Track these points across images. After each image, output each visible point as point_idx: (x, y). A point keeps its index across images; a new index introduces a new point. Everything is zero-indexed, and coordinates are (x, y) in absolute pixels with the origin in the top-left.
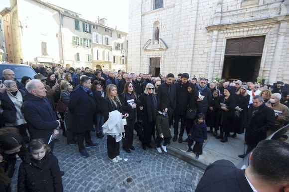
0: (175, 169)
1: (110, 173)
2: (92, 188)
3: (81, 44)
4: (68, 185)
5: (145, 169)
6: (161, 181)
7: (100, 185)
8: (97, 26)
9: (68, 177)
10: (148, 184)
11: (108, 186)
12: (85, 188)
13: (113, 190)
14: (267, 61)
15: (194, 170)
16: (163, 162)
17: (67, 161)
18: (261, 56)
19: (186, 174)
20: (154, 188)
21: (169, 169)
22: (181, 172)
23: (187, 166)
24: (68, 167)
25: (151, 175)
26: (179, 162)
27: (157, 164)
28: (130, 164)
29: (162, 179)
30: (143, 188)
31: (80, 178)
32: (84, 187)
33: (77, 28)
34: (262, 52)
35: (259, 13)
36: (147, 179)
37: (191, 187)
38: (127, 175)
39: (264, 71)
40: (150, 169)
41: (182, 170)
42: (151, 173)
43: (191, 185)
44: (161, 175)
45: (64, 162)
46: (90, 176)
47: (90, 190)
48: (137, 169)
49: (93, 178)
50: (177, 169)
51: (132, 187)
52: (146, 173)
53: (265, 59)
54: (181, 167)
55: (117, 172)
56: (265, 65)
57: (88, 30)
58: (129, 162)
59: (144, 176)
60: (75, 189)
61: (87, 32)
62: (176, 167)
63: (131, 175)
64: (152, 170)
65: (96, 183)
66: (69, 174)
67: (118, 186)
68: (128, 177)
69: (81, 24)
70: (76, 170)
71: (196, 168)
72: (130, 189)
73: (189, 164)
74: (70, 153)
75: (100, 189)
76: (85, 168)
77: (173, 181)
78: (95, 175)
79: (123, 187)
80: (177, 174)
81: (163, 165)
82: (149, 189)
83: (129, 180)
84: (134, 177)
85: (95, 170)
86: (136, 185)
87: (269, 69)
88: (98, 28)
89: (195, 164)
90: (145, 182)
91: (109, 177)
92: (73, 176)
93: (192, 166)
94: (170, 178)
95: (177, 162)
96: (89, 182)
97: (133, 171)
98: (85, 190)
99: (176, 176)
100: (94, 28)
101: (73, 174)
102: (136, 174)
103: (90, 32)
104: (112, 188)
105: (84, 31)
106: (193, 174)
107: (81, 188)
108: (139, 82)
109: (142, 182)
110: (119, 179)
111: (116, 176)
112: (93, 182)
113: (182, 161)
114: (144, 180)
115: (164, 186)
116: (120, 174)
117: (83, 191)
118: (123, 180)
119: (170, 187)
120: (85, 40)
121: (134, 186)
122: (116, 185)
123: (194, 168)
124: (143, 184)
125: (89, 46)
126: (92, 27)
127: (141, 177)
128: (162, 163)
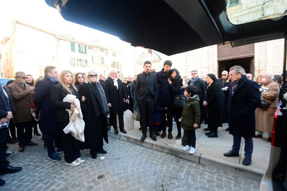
0: (160, 163)
1: (81, 171)
2: (53, 187)
3: (78, 64)
4: (26, 185)
5: (124, 165)
6: (140, 176)
7: (64, 184)
8: (92, 47)
9: (29, 178)
10: (123, 180)
11: (74, 184)
12: (45, 188)
13: (78, 188)
14: (260, 60)
15: (182, 163)
16: (147, 158)
17: (34, 163)
18: (254, 57)
19: (172, 167)
20: (130, 184)
21: (152, 164)
22: (166, 166)
23: (174, 161)
24: (33, 168)
25: (129, 171)
26: (165, 157)
27: (138, 160)
28: (106, 162)
29: (142, 174)
30: (117, 184)
31: (43, 178)
32: (45, 186)
33: (73, 50)
34: (254, 52)
35: (244, 17)
36: (123, 175)
37: (176, 180)
38: (100, 172)
39: (259, 71)
40: (129, 165)
41: (168, 164)
42: (130, 169)
43: (177, 178)
44: (141, 170)
45: (32, 163)
46: (55, 175)
47: (50, 189)
48: (114, 166)
49: (58, 177)
50: (162, 164)
51: (102, 184)
52: (124, 169)
53: (259, 59)
54: (167, 161)
55: (89, 170)
56: (259, 64)
57: (84, 52)
58: (106, 160)
59: (120, 172)
60: (33, 189)
61: (83, 53)
62: (161, 161)
63: (104, 172)
64: (131, 166)
65: (60, 182)
66: (32, 174)
67: (86, 184)
68: (101, 174)
69: (76, 46)
70: (41, 170)
71: (185, 161)
72: (99, 185)
73: (177, 158)
74: (42, 155)
75: (63, 187)
76: (53, 168)
77: (155, 175)
78: (62, 174)
79: (92, 184)
80: (160, 168)
81: (146, 161)
82: (124, 184)
83: (101, 177)
84: (108, 173)
85: (63, 169)
86: (108, 181)
87: (264, 68)
88: (94, 48)
89: (184, 157)
90: (121, 178)
91: (77, 175)
92: (35, 176)
93: (180, 160)
94: (152, 172)
95: (163, 156)
96: (51, 181)
97: (109, 168)
98: (44, 189)
99: (159, 170)
100: (89, 48)
101: (36, 174)
102: (110, 171)
103: (86, 53)
104: (77, 186)
105: (80, 52)
106: (180, 167)
107: (41, 188)
108: (126, 84)
109: (116, 178)
110: (89, 176)
111: (85, 174)
112: (57, 181)
113: (169, 155)
114: (120, 176)
115: (142, 181)
116: (92, 172)
117: (42, 190)
118: (93, 178)
119: (150, 182)
120: (80, 60)
121: (105, 183)
122: (84, 182)
123: (182, 162)
124: (117, 180)
125: (85, 66)
126: (87, 48)
127: (116, 173)
128: (145, 159)
